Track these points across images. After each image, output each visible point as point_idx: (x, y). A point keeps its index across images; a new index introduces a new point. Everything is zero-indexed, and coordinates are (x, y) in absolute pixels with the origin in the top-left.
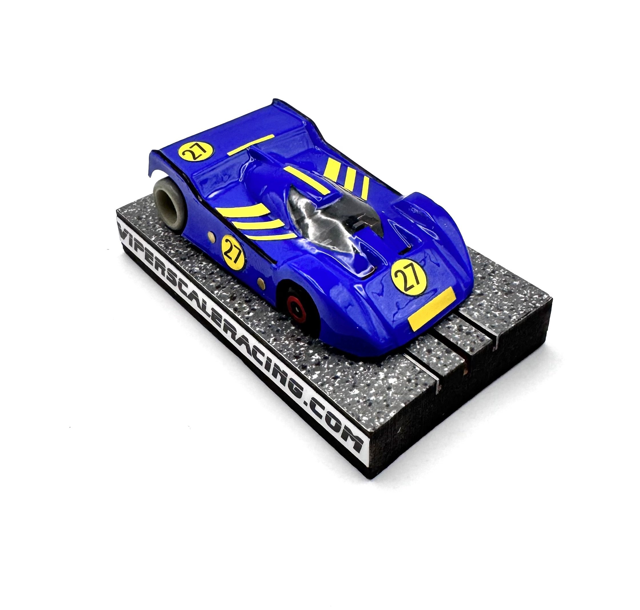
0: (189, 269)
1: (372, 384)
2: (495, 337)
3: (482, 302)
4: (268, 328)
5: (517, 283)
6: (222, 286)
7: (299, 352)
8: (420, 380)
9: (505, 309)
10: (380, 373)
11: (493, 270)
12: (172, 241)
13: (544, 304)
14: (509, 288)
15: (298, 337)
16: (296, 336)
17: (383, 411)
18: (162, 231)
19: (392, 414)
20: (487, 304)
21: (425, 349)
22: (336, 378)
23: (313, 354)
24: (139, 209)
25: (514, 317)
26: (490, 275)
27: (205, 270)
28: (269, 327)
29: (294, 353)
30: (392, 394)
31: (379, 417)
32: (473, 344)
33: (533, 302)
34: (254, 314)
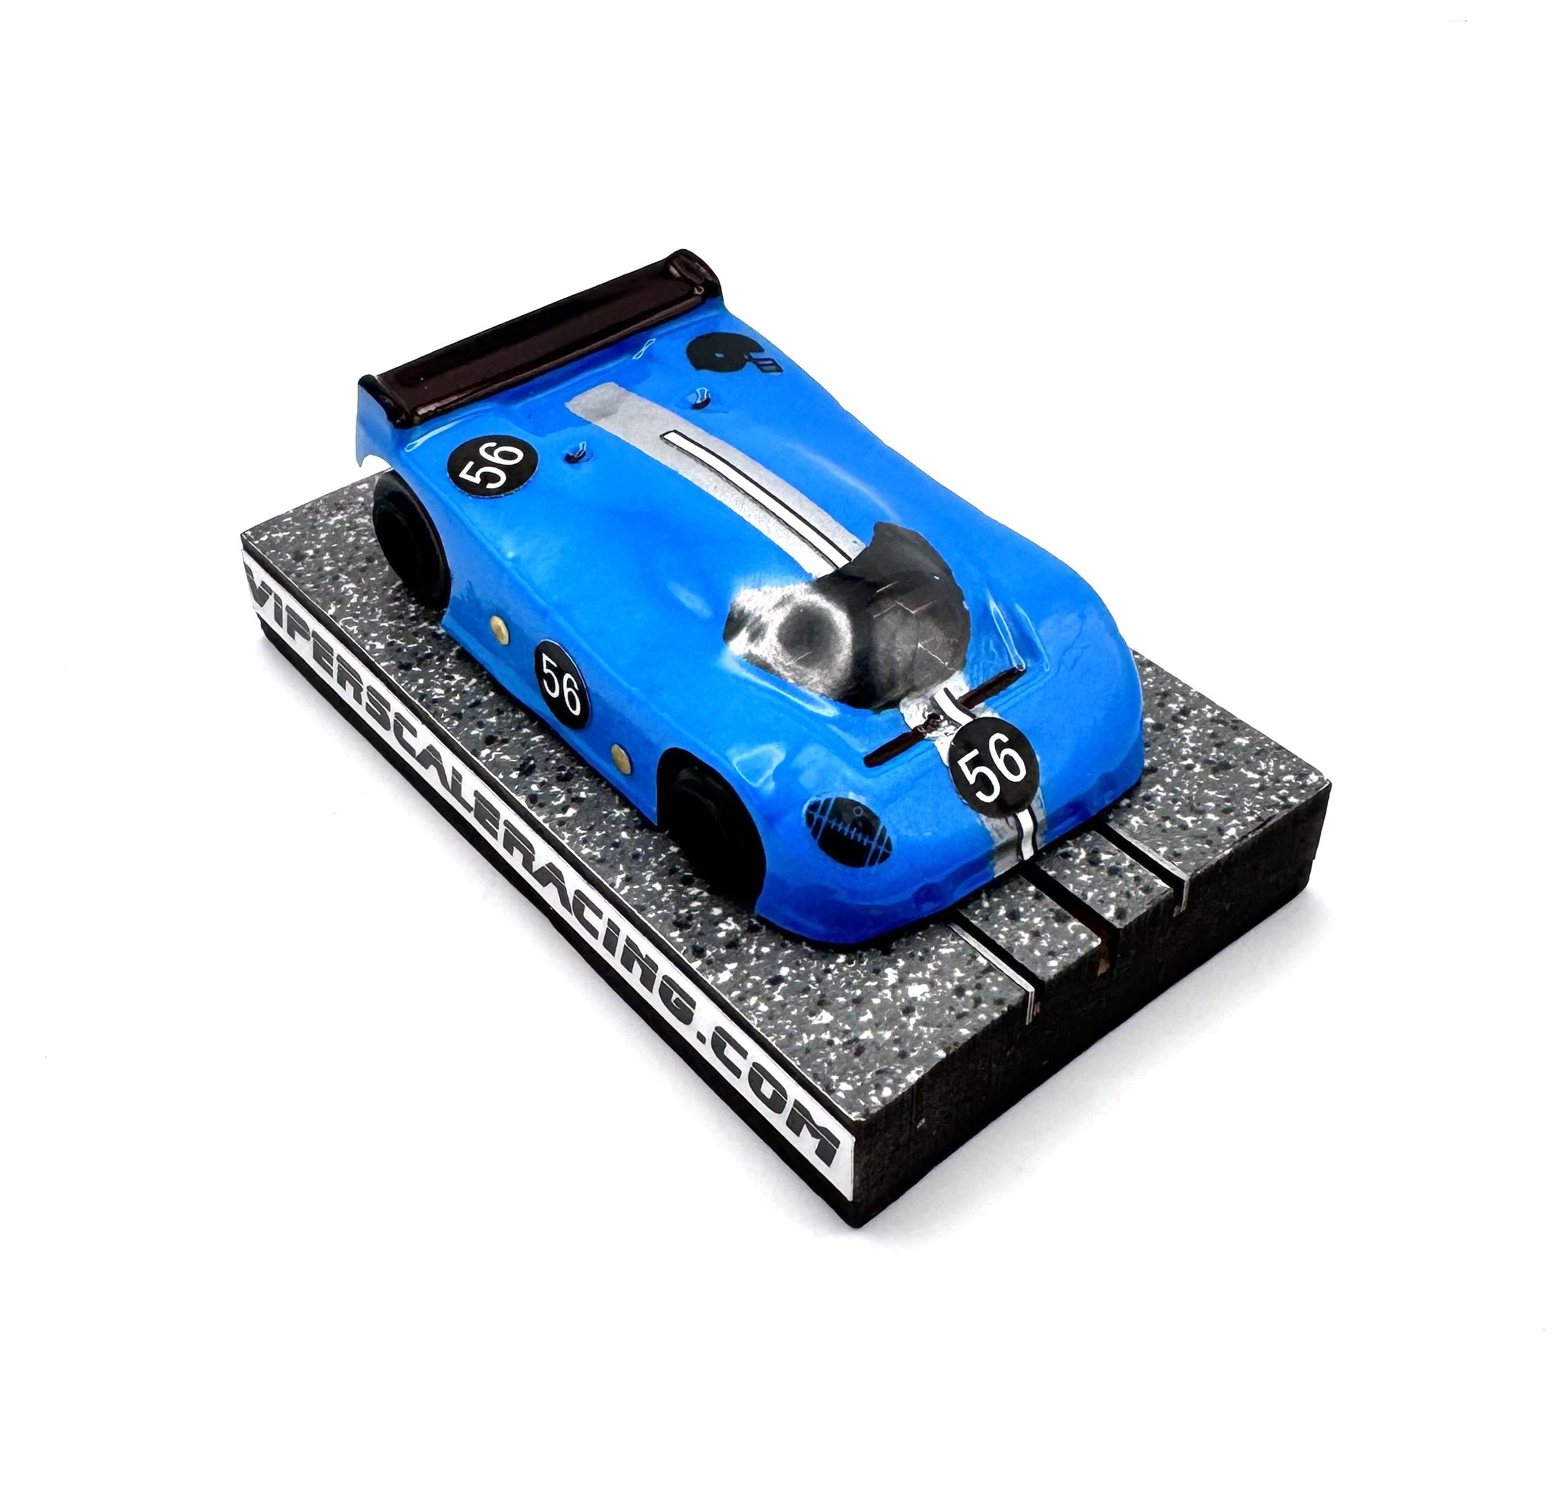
0: (420, 691)
1: (865, 1000)
2: (1183, 881)
3: (1153, 790)
4: (612, 849)
5: (1243, 741)
6: (499, 738)
7: (687, 912)
8: (987, 990)
9: (1210, 809)
10: (889, 971)
11: (1185, 707)
12: (379, 616)
13: (1309, 797)
14: (1222, 754)
15: (686, 874)
16: (680, 871)
17: (892, 1068)
18: (355, 591)
19: (913, 1077)
20: (1164, 794)
21: (1002, 912)
22: (776, 981)
23: (722, 918)
24: (298, 533)
25: (1232, 832)
26: (1175, 719)
27: (458, 695)
28: (616, 845)
29: (676, 913)
30: (916, 1026)
31: (879, 1082)
32: (1124, 899)
33: (1281, 792)
34: (578, 813)
